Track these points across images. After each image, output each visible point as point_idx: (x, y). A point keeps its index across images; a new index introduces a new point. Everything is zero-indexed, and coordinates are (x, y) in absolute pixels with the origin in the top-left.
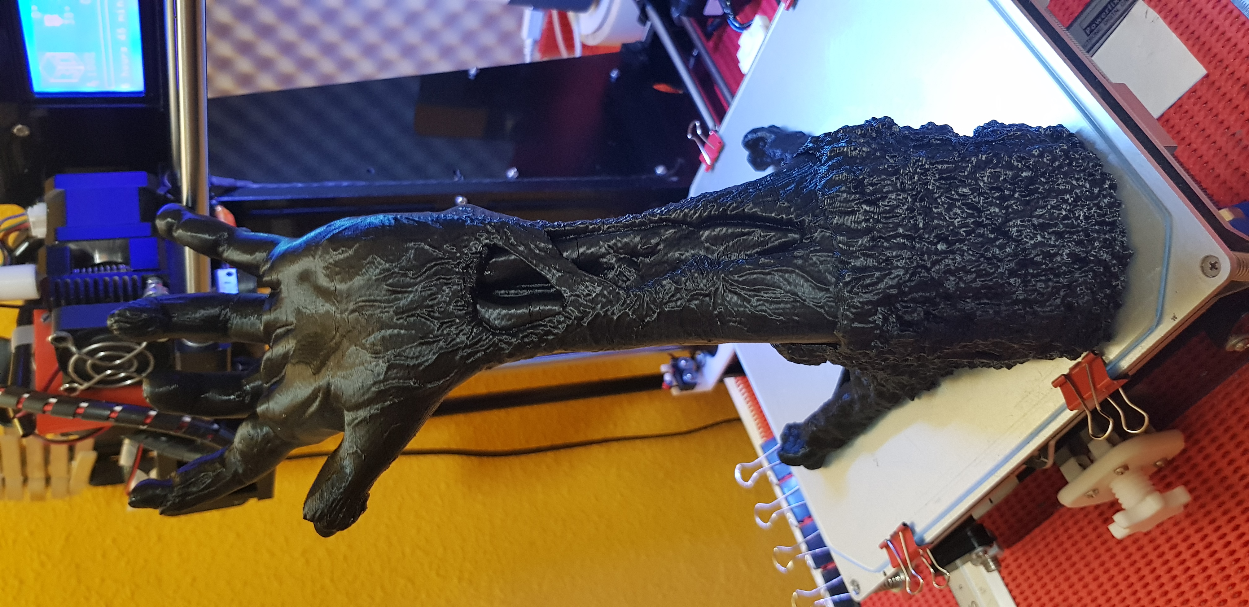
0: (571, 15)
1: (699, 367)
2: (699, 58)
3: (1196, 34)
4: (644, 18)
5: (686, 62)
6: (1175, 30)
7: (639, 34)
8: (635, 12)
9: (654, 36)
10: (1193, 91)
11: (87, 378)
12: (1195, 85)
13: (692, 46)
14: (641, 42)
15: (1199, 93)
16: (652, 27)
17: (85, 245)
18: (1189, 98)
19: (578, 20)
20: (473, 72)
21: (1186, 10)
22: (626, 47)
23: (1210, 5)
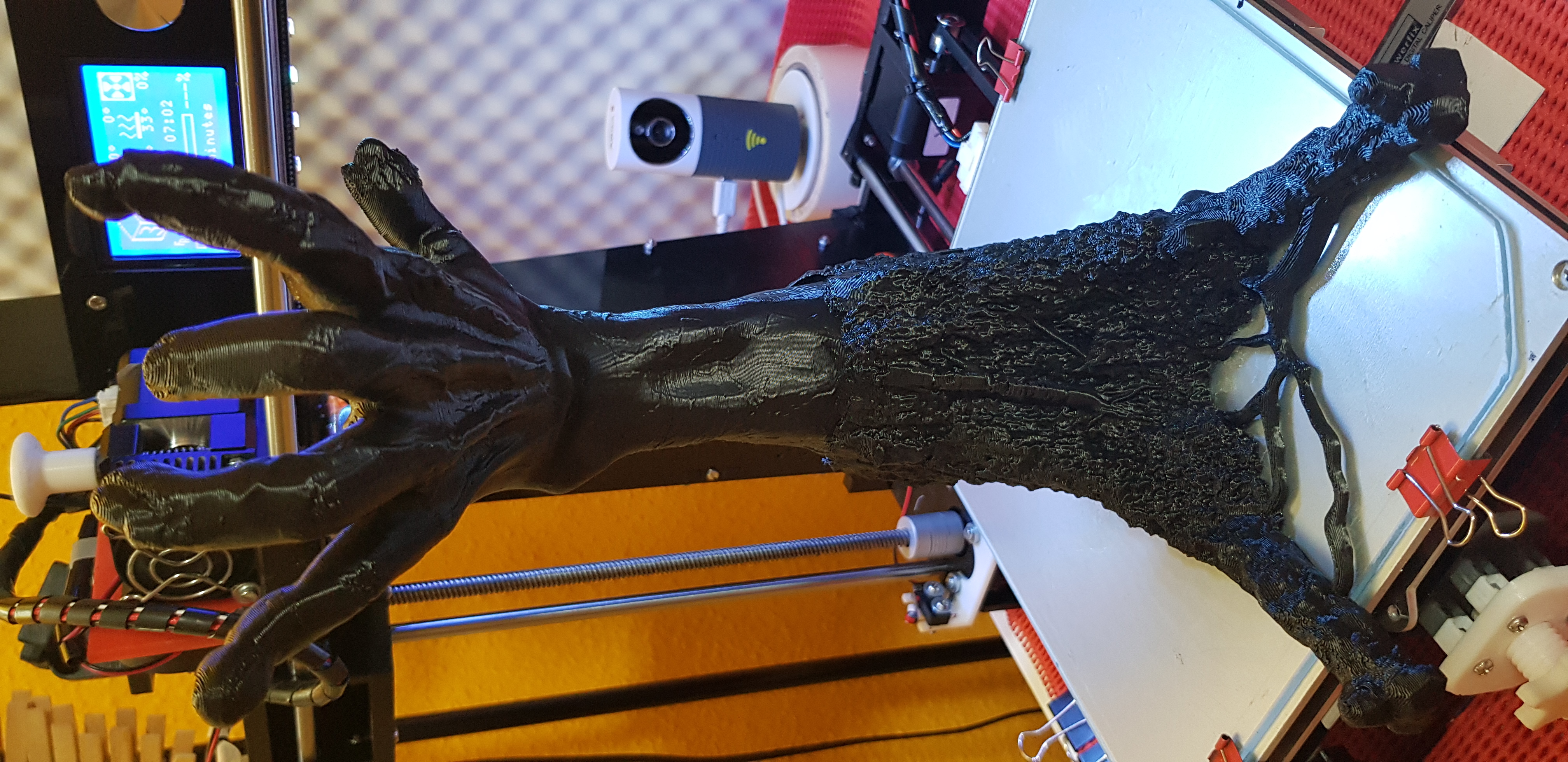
0: (772, 185)
1: (952, 595)
2: (926, 215)
3: (1523, 47)
4: (857, 178)
5: (912, 224)
6: (1495, 48)
7: (855, 198)
8: (847, 172)
9: (871, 197)
10: (1531, 118)
11: (151, 586)
12: (1533, 108)
13: (917, 203)
14: (856, 207)
15: (1539, 119)
16: (867, 184)
17: (160, 425)
18: (1528, 127)
19: (781, 191)
20: (649, 246)
21: (1505, 21)
22: (837, 213)
23: (1534, 6)
